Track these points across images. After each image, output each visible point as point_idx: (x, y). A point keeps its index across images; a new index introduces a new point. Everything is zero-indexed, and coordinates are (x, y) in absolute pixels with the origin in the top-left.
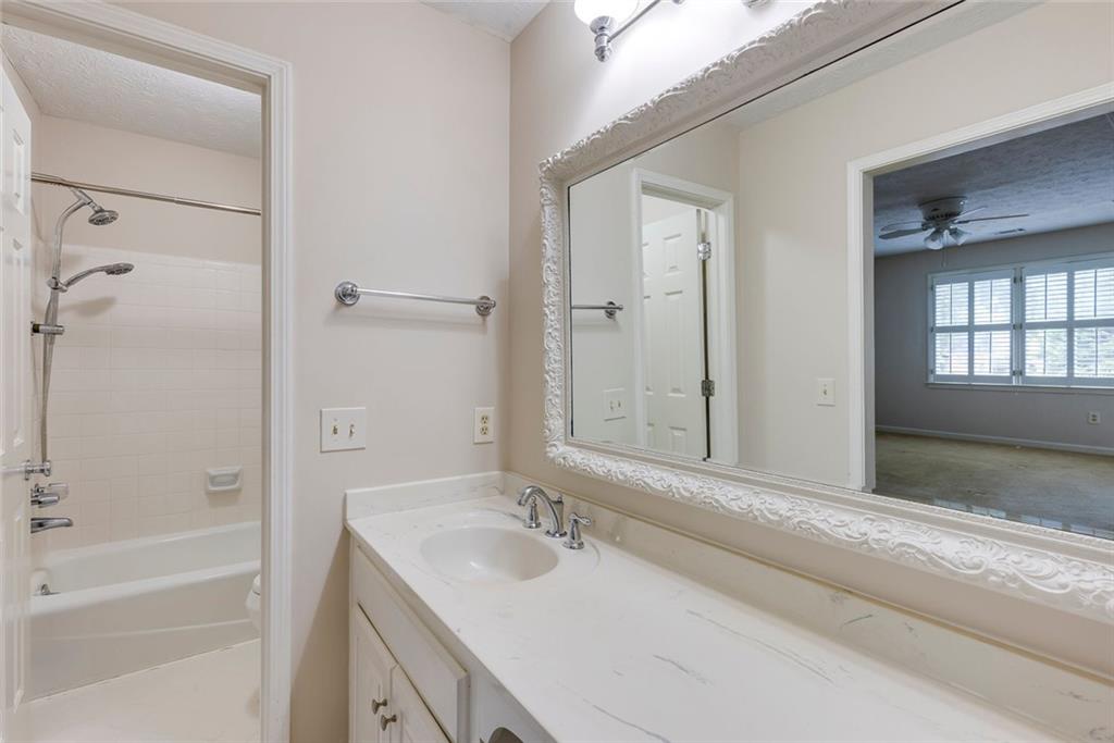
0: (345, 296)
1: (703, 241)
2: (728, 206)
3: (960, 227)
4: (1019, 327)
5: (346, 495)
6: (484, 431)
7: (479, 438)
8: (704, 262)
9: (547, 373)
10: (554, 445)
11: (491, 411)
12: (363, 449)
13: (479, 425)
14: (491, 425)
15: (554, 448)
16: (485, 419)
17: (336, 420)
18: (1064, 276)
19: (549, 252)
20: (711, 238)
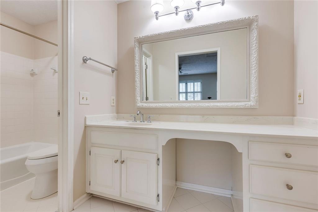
0: (85, 61)
1: (146, 65)
2: (151, 57)
3: (181, 71)
4: (186, 93)
5: (85, 117)
6: (113, 102)
7: (112, 104)
8: (146, 69)
9: (136, 86)
10: (138, 103)
11: (114, 97)
12: (89, 104)
13: (112, 101)
14: (114, 101)
15: (138, 104)
16: (113, 99)
17: (83, 95)
18: (193, 83)
19: (137, 59)
20: (147, 64)
